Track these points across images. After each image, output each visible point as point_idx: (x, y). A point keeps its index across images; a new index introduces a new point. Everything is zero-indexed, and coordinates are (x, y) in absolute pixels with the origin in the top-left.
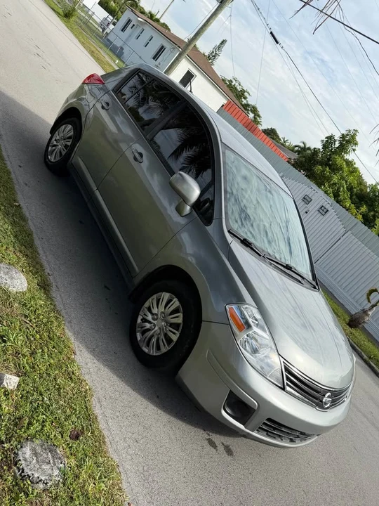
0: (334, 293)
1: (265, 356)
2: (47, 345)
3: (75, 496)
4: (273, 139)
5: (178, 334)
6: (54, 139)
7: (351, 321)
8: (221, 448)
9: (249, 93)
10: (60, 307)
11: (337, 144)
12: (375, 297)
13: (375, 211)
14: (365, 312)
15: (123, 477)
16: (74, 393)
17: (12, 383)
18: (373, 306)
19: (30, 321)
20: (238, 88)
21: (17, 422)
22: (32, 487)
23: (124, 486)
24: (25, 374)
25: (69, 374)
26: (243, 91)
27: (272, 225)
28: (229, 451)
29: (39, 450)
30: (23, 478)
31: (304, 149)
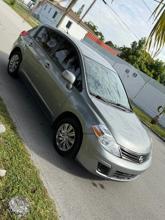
0: (144, 110)
1: (112, 145)
2: (17, 154)
3: (35, 217)
4: (110, 46)
5: (74, 140)
6: (11, 62)
7: (152, 121)
8: (99, 186)
9: (97, 27)
10: (21, 136)
11: (138, 45)
12: (161, 110)
13: (158, 71)
14: (158, 117)
15: (56, 205)
16: (31, 173)
17: (3, 173)
18: (161, 114)
19: (8, 145)
20: (92, 25)
21: (7, 190)
22: (16, 216)
23: (57, 209)
24: (8, 168)
25: (28, 165)
26: (95, 27)
27: (110, 86)
28: (102, 187)
29: (18, 200)
30: (12, 213)
31: (125, 48)
